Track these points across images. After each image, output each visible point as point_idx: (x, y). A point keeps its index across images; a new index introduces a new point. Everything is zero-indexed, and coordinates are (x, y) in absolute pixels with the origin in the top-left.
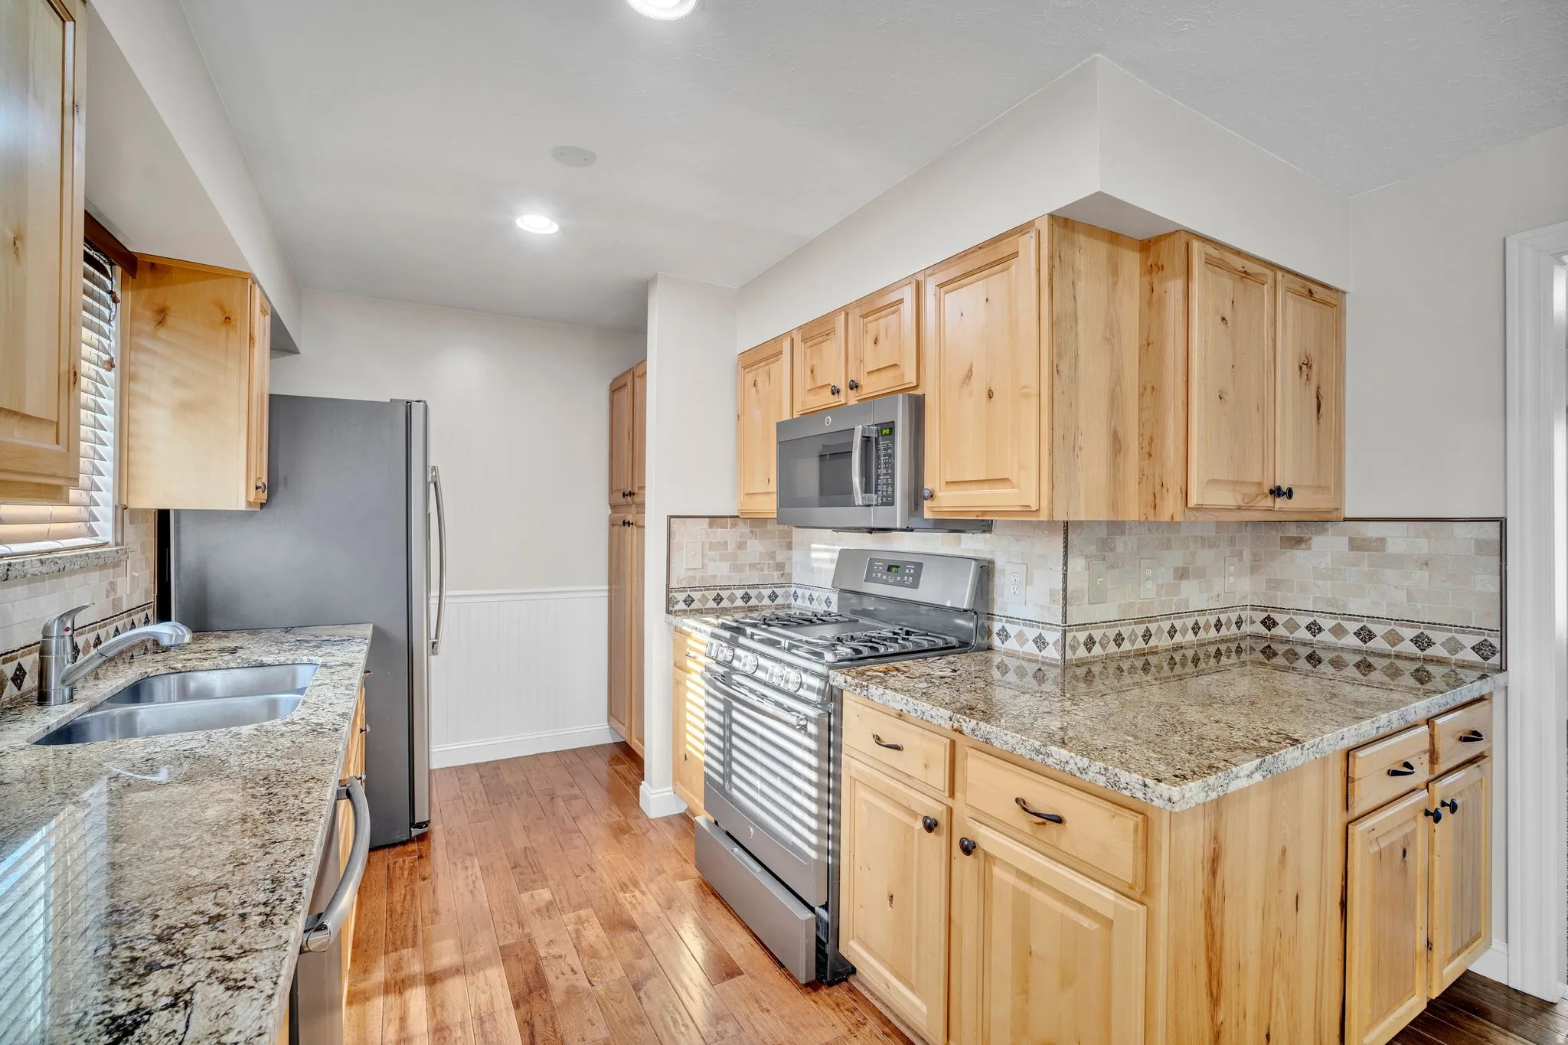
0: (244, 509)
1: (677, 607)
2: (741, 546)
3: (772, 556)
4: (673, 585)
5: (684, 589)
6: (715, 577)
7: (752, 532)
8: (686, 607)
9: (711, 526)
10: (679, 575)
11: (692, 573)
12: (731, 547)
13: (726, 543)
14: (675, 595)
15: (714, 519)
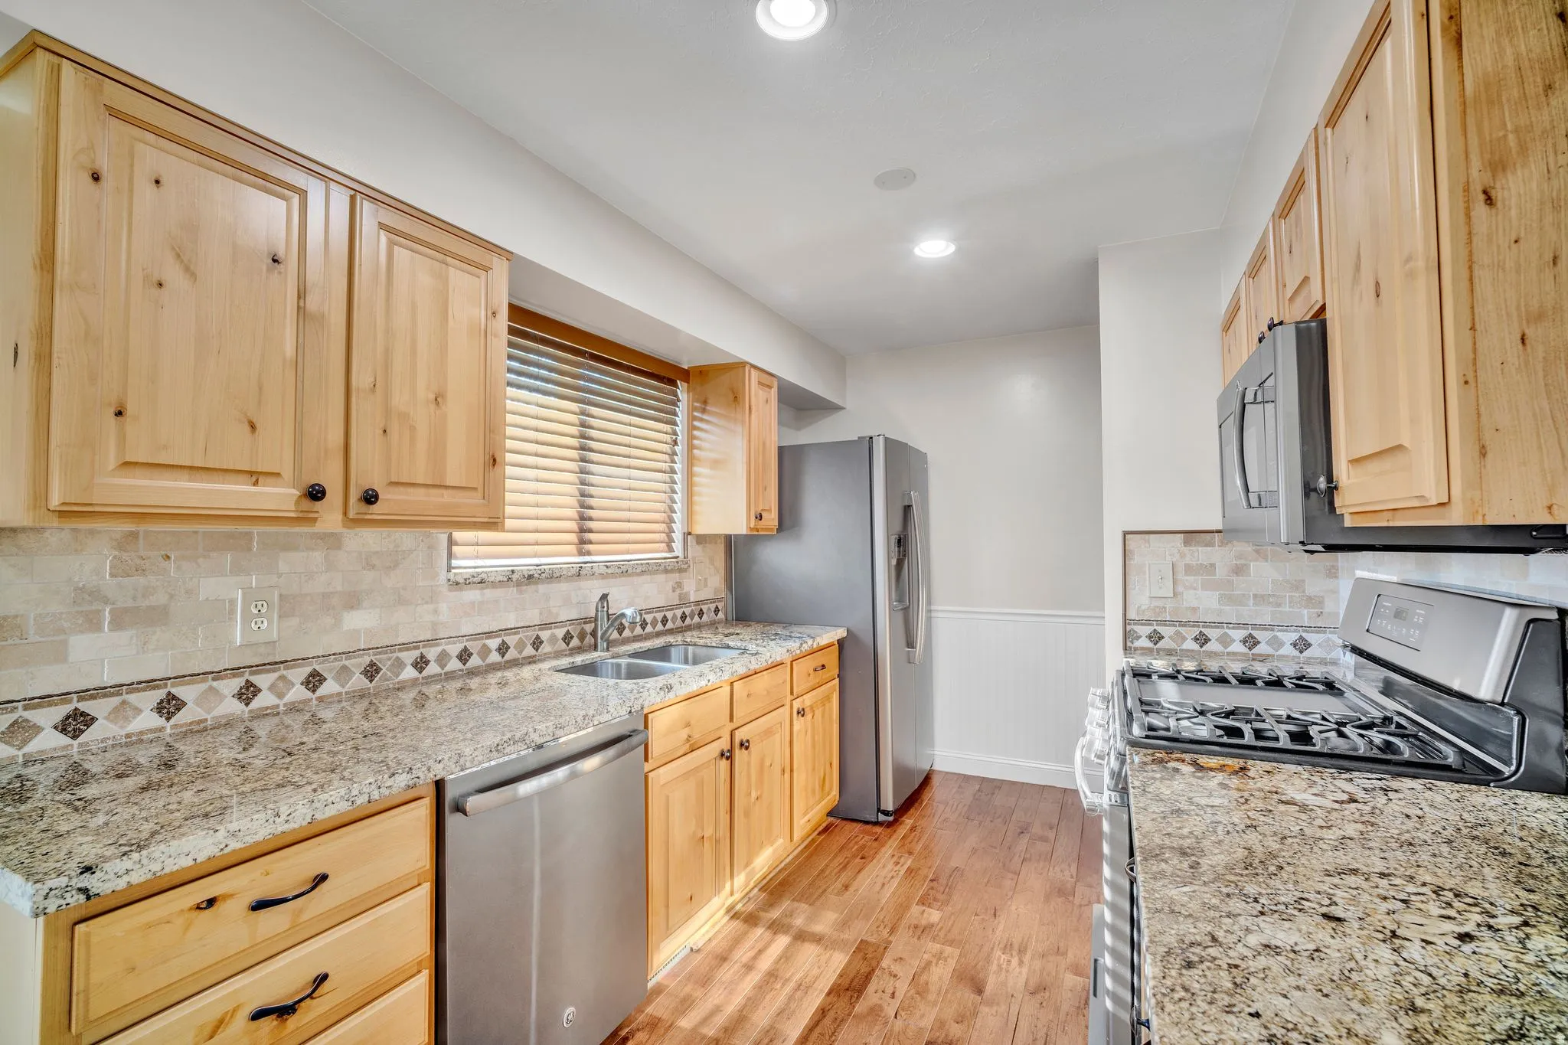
0: (744, 532)
1: (1138, 644)
2: (1239, 570)
3: (1298, 586)
4: (1132, 615)
5: (1148, 623)
6: (1195, 610)
7: (1257, 552)
8: (1151, 645)
9: (1186, 543)
10: (1141, 601)
11: (1160, 603)
12: (1221, 572)
13: (1213, 565)
14: (1136, 628)
15: (1191, 535)
